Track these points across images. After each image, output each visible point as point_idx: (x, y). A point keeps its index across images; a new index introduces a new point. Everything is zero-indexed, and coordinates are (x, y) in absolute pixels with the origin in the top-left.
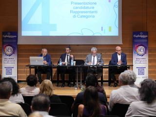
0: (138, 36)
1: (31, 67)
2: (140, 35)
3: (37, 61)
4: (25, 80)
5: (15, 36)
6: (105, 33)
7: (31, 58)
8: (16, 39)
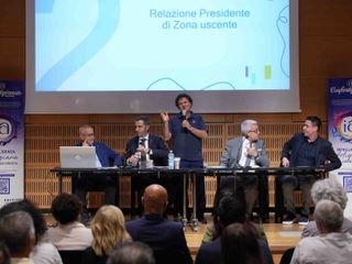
0: (343, 90)
1: (62, 173)
2: (347, 87)
3: (78, 157)
4: (49, 207)
5: (18, 93)
6: (253, 82)
7: (63, 149)
8: (22, 99)
